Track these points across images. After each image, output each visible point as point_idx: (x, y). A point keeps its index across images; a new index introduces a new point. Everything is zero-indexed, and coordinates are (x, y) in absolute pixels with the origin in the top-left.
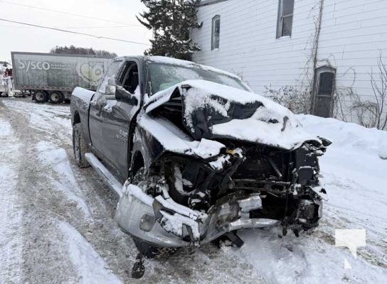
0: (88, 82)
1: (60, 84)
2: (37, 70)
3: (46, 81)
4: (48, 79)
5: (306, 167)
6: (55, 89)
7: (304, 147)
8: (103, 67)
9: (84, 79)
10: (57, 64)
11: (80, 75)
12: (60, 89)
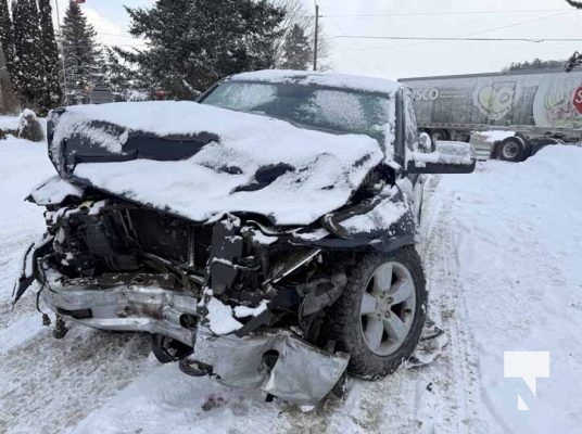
0: (485, 113)
1: (448, 119)
2: (422, 100)
3: (430, 114)
4: (433, 113)
5: (223, 261)
6: (440, 126)
7: (224, 222)
8: (514, 89)
9: (481, 110)
10: (447, 89)
11: (476, 103)
12: (446, 126)
